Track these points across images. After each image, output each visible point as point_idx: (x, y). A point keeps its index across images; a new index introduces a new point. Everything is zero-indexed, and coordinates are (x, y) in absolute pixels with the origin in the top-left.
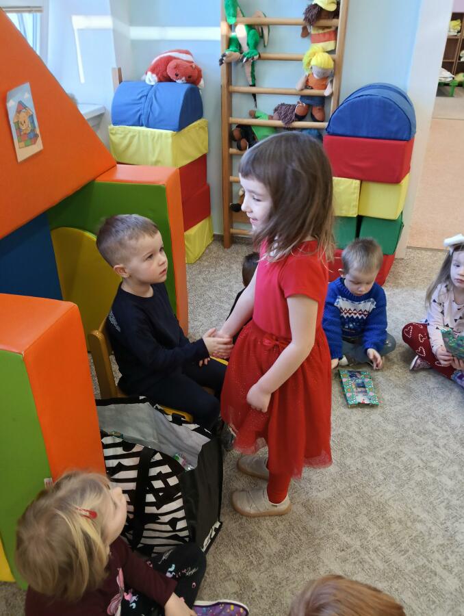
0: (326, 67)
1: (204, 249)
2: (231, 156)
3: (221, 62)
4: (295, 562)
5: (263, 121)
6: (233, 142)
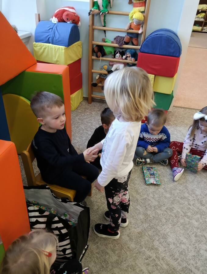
0: (140, 19)
2: (93, 60)
3: (89, 14)
5: (109, 44)
6: (94, 53)
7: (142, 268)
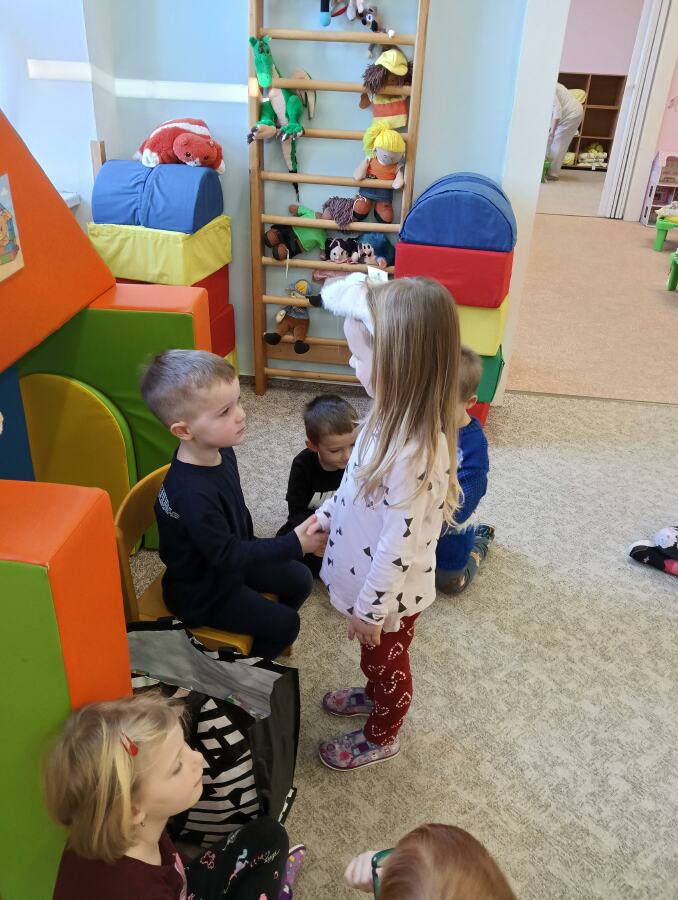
0: (396, 150)
2: (264, 267)
3: (250, 139)
5: (310, 220)
6: (266, 247)
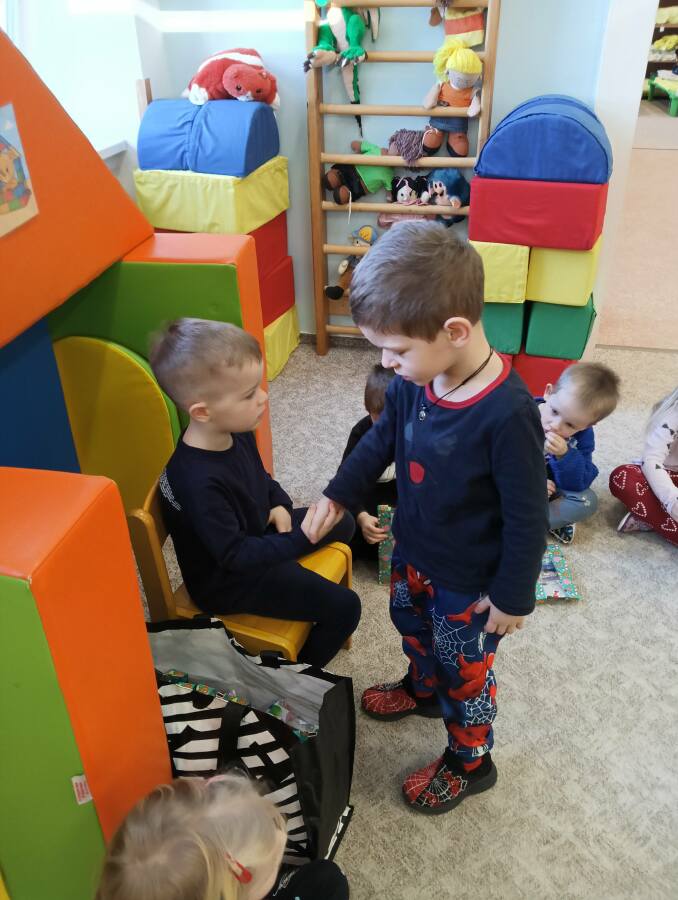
1: (287, 357)
2: (325, 212)
3: (307, 66)
4: (474, 867)
5: (375, 157)
6: (327, 191)
7: (533, 873)
